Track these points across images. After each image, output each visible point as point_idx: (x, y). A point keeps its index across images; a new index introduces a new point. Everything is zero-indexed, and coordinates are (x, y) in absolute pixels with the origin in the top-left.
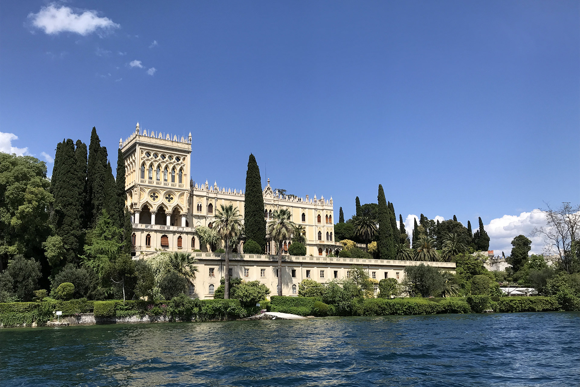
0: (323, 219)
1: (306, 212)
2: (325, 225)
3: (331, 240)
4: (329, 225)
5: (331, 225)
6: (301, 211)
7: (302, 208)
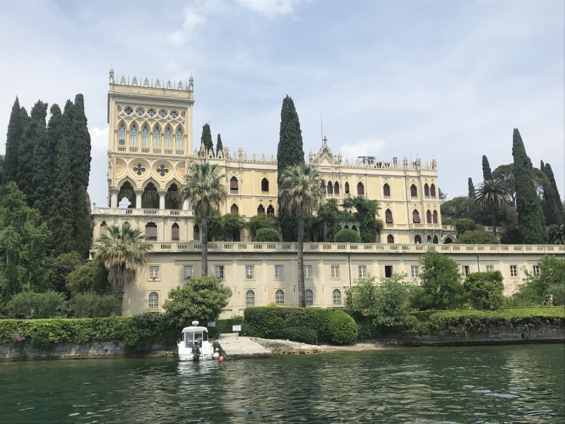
0: (421, 191)
1: (391, 182)
2: (424, 199)
3: (436, 221)
4: (431, 199)
5: (434, 200)
6: (382, 182)
7: (383, 176)
